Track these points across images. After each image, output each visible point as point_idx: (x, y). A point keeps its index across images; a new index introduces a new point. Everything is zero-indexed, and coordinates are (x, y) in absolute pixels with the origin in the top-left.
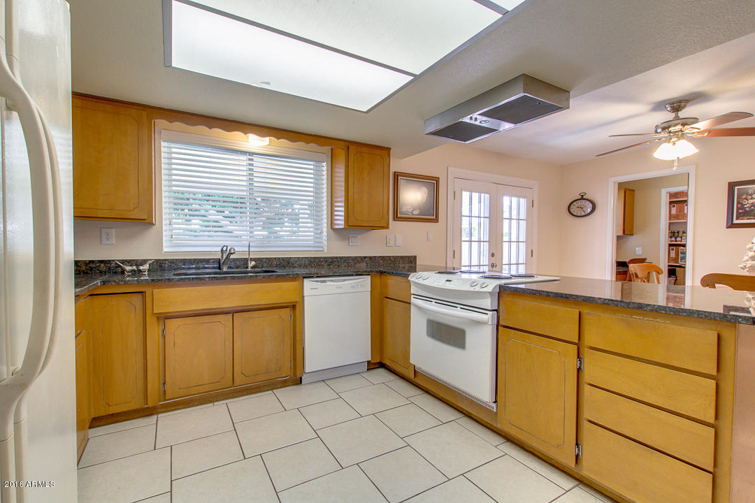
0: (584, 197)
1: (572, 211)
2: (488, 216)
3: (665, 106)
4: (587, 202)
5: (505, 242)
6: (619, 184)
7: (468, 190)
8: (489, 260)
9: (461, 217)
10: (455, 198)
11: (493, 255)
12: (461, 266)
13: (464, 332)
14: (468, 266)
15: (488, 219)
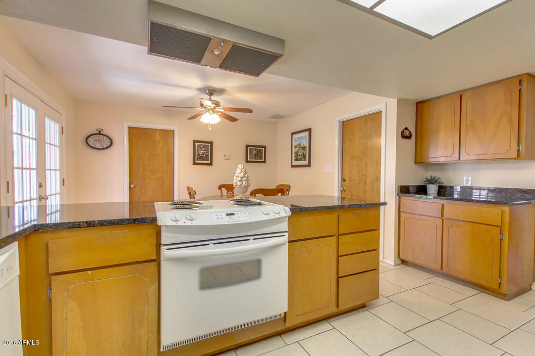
0: (101, 133)
2: (34, 137)
3: (205, 91)
4: (105, 138)
5: (48, 170)
6: (129, 127)
7: (17, 98)
8: (38, 192)
9: (12, 133)
10: (6, 104)
11: (40, 186)
12: (14, 203)
13: (259, 262)
14: (20, 202)
15: (34, 141)
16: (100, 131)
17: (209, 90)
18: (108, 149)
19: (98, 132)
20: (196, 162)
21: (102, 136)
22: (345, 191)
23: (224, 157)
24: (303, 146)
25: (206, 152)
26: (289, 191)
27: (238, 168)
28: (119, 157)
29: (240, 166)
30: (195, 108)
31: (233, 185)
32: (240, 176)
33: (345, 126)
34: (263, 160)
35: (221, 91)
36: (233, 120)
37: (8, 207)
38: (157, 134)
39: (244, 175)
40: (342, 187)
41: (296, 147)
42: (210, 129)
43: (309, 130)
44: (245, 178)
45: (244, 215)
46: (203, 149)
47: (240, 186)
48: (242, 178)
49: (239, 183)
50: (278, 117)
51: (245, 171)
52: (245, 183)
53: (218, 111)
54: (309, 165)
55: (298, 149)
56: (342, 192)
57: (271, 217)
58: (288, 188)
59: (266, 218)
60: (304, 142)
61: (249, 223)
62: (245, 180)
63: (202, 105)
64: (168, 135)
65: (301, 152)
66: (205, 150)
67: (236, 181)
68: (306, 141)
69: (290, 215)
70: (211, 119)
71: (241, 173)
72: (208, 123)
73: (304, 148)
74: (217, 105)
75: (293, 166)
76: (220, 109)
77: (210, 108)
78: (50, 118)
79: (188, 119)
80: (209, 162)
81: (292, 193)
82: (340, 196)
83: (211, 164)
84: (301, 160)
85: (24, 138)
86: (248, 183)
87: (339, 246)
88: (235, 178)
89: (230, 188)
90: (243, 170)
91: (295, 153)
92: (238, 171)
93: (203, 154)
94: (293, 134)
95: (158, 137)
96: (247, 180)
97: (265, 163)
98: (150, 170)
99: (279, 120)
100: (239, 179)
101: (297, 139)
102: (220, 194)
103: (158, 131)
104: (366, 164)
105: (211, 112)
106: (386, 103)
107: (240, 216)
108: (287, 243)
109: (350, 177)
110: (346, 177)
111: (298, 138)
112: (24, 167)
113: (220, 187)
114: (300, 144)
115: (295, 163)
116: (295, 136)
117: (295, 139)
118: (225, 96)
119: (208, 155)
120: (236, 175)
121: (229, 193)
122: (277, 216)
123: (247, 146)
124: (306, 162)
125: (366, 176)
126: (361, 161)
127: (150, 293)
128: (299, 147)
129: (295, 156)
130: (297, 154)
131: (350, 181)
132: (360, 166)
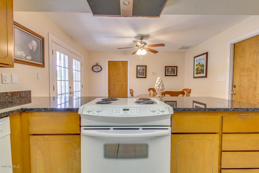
0: (98, 65)
1: (93, 69)
2: (68, 68)
3: (139, 37)
4: (99, 67)
5: (74, 81)
6: (109, 61)
7: (59, 51)
8: (69, 90)
9: (56, 66)
10: (53, 54)
11: (70, 88)
12: (57, 95)
13: (147, 146)
14: (60, 95)
15: (68, 69)
16: (97, 64)
17: (140, 36)
18: (100, 72)
19: (96, 64)
20: (138, 76)
21: (98, 66)
22: (235, 94)
23: (152, 74)
24: (201, 64)
25: (143, 71)
26: (190, 93)
27: (158, 79)
28: (104, 75)
29: (158, 78)
30: (133, 47)
31: (154, 88)
32: (158, 83)
34: (176, 74)
35: (147, 36)
36: (155, 52)
37: (54, 97)
38: (120, 63)
39: (161, 83)
40: (232, 91)
41: (197, 65)
42: (141, 58)
43: (207, 54)
44: (161, 85)
45: (135, 111)
47: (158, 89)
48: (159, 85)
49: (158, 88)
50: (185, 48)
51: (161, 81)
52: (161, 88)
53: (146, 48)
54: (206, 76)
55: (198, 66)
56: (232, 95)
57: (156, 114)
58: (189, 91)
59: (152, 114)
60: (203, 61)
61: (137, 117)
62: (161, 86)
63: (137, 45)
64: (125, 63)
65: (200, 68)
67: (156, 87)
68: (204, 61)
69: (173, 113)
70: (142, 52)
71: (159, 82)
72: (140, 55)
73: (202, 66)
74: (145, 44)
75: (194, 78)
76: (146, 46)
77: (141, 46)
78: (76, 59)
79: (132, 54)
81: (192, 95)
82: (230, 99)
83: (145, 77)
84: (200, 73)
85: (62, 68)
86: (163, 88)
87: (223, 142)
88: (156, 85)
89: (154, 90)
90: (160, 80)
91: (196, 69)
92: (158, 81)
93: (142, 72)
94: (195, 57)
95: (120, 65)
96: (163, 85)
97: (177, 76)
98: (117, 81)
99: (186, 50)
100: (158, 85)
101: (198, 60)
102: (149, 94)
103: (120, 62)
104: (257, 74)
105: (142, 49)
107: (133, 111)
108: (170, 135)
109: (240, 84)
110: (236, 84)
112: (66, 80)
113: (149, 90)
114: (199, 63)
115: (196, 75)
116: (196, 59)
117: (196, 60)
118: (150, 39)
119: (144, 73)
120: (156, 83)
121: (154, 93)
122: (161, 114)
123: (166, 67)
124: (204, 75)
125: (256, 83)
126: (251, 72)
127: (77, 154)
128: (199, 65)
129: (196, 71)
130: (198, 70)
131: (240, 87)
132: (250, 75)
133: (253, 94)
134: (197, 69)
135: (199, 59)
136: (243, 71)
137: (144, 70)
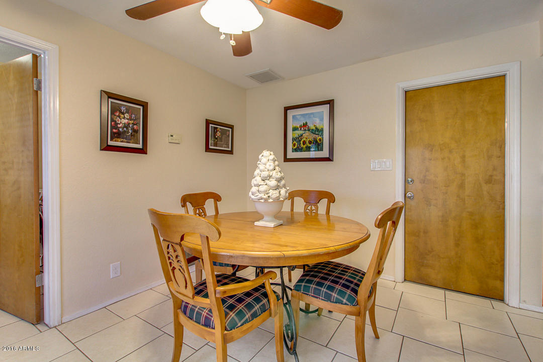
20: (110, 143)
22: (412, 198)
23: (169, 139)
24: (312, 127)
25: (134, 124)
33: (411, 97)
34: (230, 149)
40: (404, 191)
41: (295, 129)
43: (330, 103)
46: (127, 115)
54: (330, 159)
55: (301, 132)
60: (317, 121)
65: (308, 136)
66: (130, 119)
68: (321, 119)
73: (319, 131)
75: (288, 160)
80: (140, 146)
83: (143, 151)
84: (308, 149)
91: (294, 140)
93: (126, 126)
94: (287, 109)
97: (232, 153)
101: (298, 117)
106: (521, 62)
109: (425, 176)
111: (301, 115)
113: (184, 201)
114: (305, 125)
115: (293, 155)
116: (291, 113)
117: (294, 116)
119: (137, 131)
123: (209, 122)
124: (323, 154)
126: (450, 152)
128: (305, 130)
129: (294, 145)
130: (300, 141)
131: (424, 183)
132: (449, 159)
133: (458, 196)
134: (297, 139)
135: (303, 115)
136: (431, 151)
137: (137, 119)
